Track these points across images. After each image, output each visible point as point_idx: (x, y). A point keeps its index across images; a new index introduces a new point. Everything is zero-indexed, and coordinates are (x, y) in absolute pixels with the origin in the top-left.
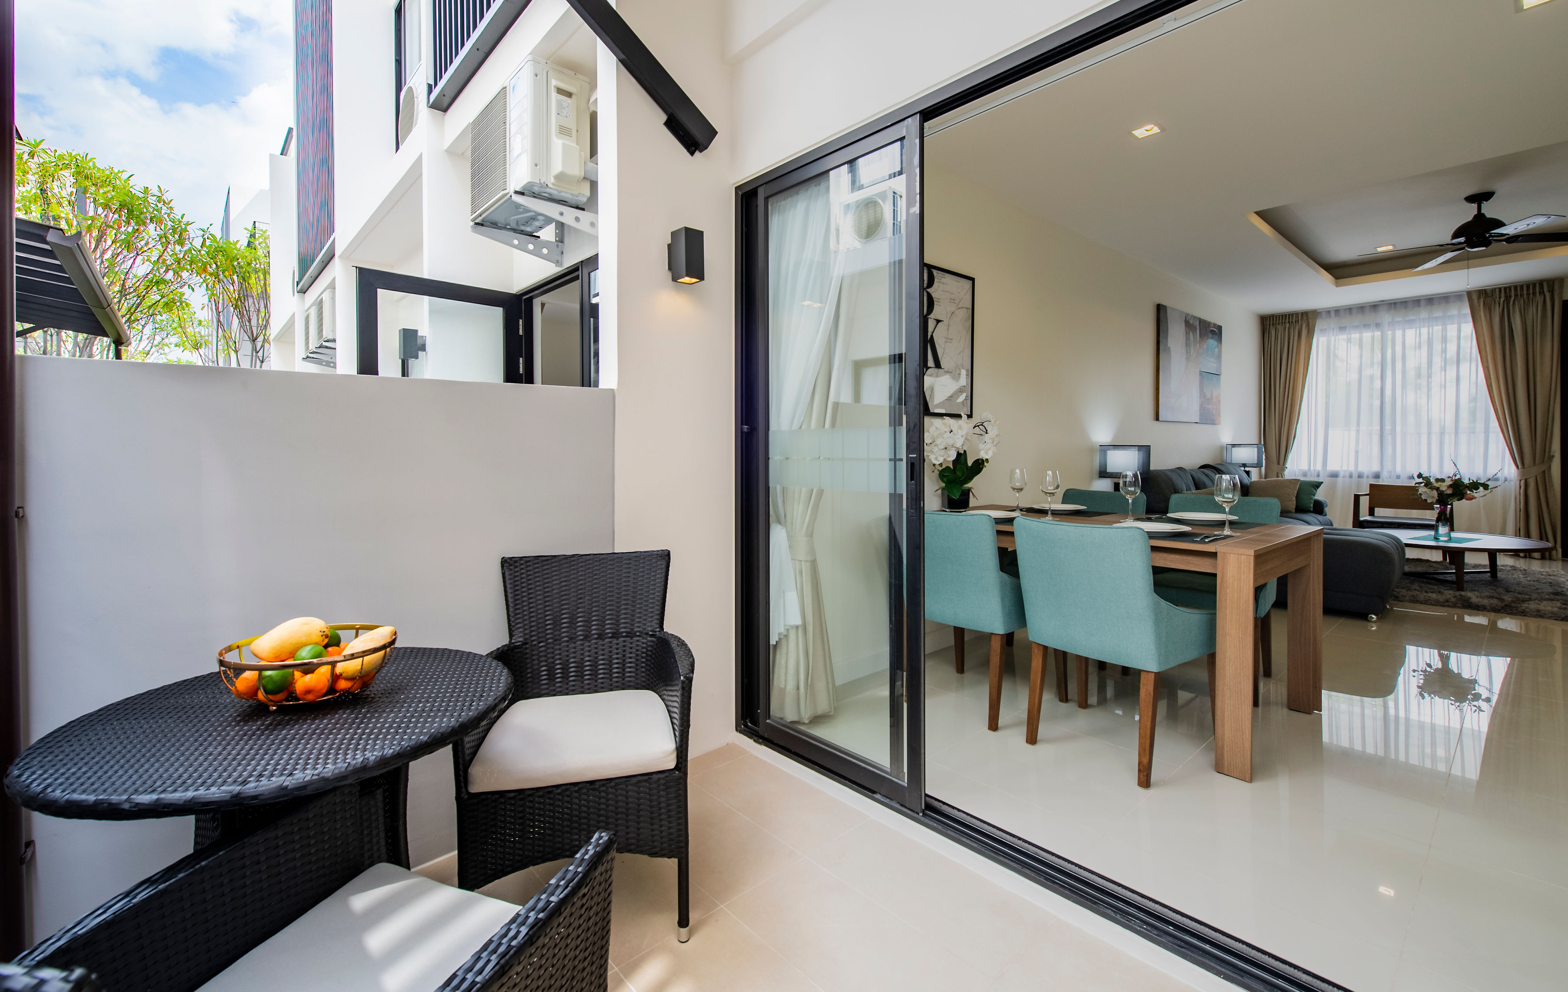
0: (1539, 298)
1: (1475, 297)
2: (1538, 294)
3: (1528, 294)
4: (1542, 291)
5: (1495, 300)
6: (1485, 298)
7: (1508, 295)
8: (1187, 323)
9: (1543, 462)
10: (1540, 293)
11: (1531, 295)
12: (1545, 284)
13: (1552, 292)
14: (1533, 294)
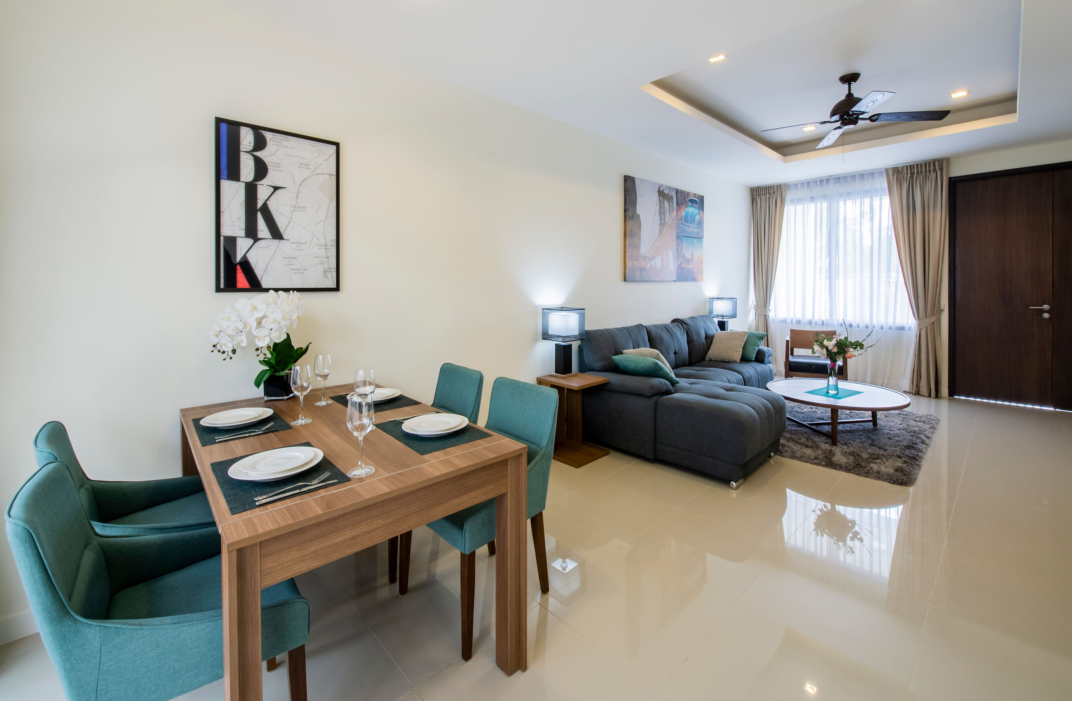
0: (933, 175)
1: (890, 173)
2: (932, 171)
3: (926, 171)
4: (935, 169)
5: (904, 176)
6: (897, 174)
7: (913, 173)
8: (661, 193)
9: (933, 315)
10: (934, 170)
11: (928, 172)
12: (937, 163)
13: (941, 170)
14: (929, 171)
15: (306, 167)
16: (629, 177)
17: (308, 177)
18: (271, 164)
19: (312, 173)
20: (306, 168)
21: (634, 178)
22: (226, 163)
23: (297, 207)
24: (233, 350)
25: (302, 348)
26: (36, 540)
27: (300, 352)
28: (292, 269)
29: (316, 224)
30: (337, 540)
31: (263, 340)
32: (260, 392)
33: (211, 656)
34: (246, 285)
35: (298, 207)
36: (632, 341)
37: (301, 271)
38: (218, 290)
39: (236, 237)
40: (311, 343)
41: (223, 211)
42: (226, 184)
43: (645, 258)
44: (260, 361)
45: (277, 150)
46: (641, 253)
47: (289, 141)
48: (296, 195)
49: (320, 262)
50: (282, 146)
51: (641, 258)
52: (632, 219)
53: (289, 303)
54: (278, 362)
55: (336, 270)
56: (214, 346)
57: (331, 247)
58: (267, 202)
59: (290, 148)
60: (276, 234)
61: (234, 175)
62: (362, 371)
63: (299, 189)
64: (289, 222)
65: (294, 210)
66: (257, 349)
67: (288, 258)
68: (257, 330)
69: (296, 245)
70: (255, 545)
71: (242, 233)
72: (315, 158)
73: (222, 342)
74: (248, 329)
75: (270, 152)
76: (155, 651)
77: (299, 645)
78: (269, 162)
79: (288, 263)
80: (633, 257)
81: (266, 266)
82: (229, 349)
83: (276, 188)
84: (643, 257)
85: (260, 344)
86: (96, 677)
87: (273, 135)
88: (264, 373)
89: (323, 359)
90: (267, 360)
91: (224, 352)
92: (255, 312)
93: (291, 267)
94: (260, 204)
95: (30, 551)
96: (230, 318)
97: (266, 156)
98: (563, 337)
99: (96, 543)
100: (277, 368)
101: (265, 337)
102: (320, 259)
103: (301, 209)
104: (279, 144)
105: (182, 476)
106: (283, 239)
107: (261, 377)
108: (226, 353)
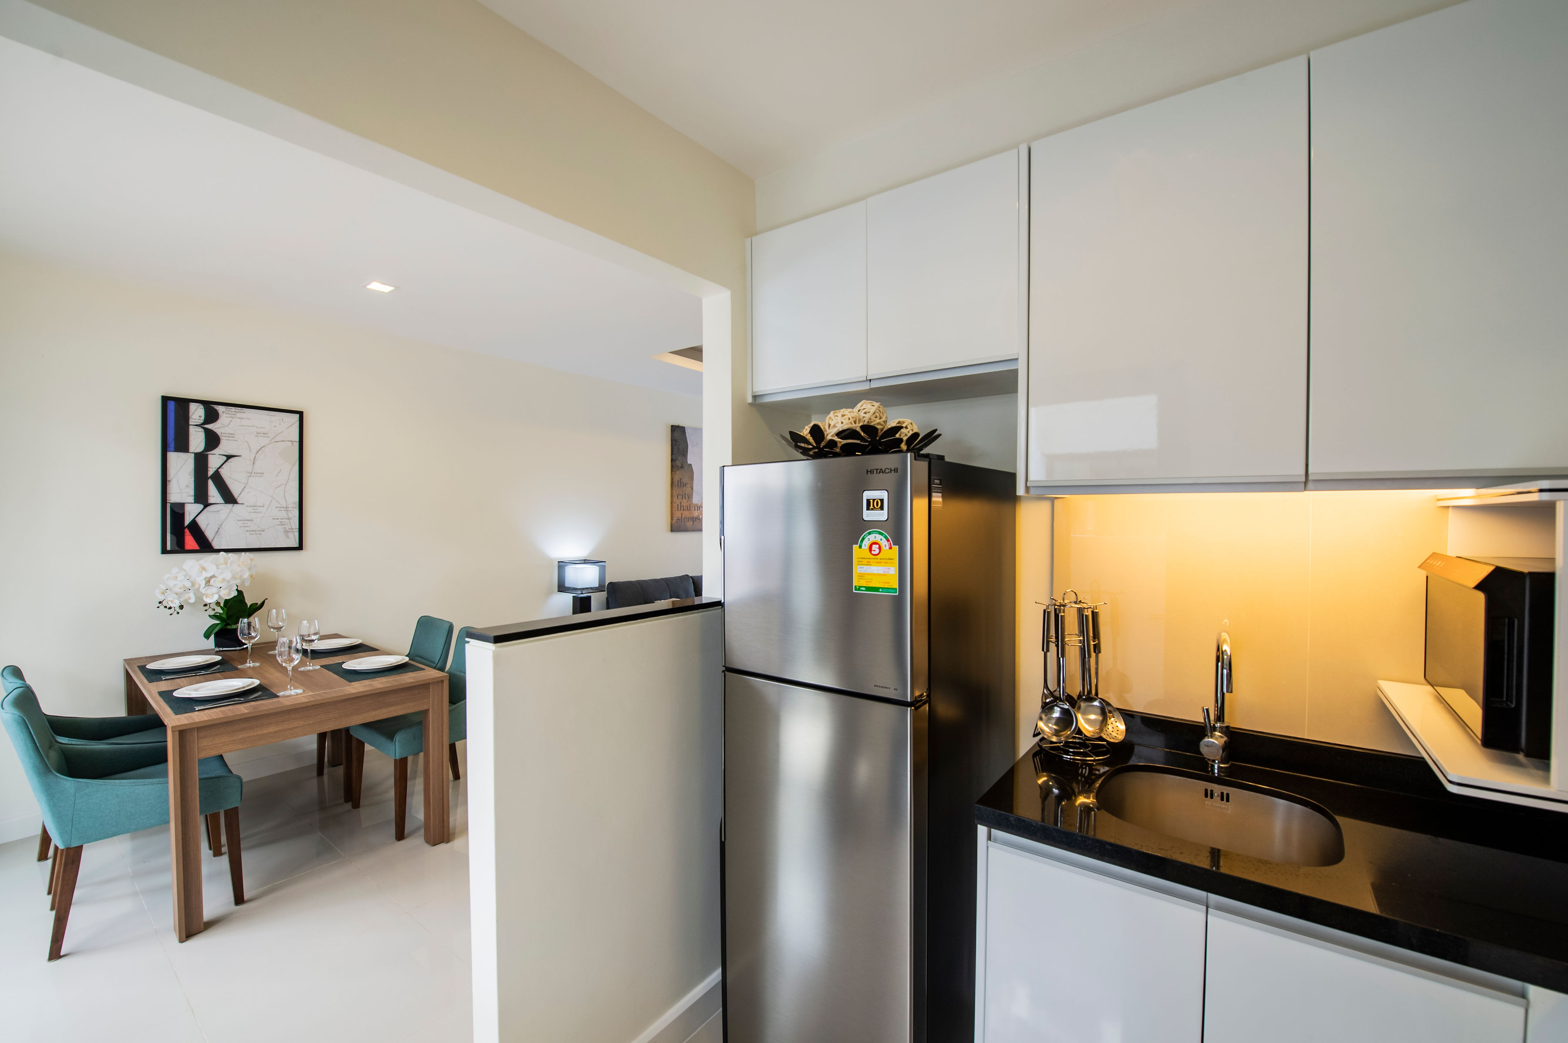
15: (264, 435)
16: (678, 427)
17: (267, 445)
18: (224, 435)
19: (271, 441)
20: (264, 437)
21: (684, 427)
22: (174, 436)
23: (253, 473)
24: (180, 606)
25: (257, 604)
26: (28, 723)
27: (254, 607)
28: (247, 531)
29: (276, 488)
30: (262, 732)
31: (211, 597)
32: (211, 643)
33: (160, 807)
34: (196, 547)
35: (255, 473)
36: (670, 592)
37: (257, 532)
38: (164, 551)
39: (184, 503)
40: (267, 599)
41: (170, 480)
42: (172, 456)
43: (699, 508)
44: (210, 616)
45: (231, 421)
46: (694, 502)
47: (244, 412)
48: (252, 462)
49: (280, 524)
50: (237, 418)
51: (694, 507)
52: (682, 469)
53: (240, 564)
54: (229, 617)
55: (298, 530)
56: (160, 603)
57: (293, 509)
58: (219, 470)
59: (246, 419)
60: (229, 498)
61: (183, 446)
62: (306, 622)
63: (255, 457)
64: (245, 487)
65: (250, 476)
66: (206, 605)
67: (243, 520)
68: (206, 588)
69: (252, 508)
70: (193, 729)
71: (191, 499)
72: (275, 426)
73: (168, 599)
74: (196, 587)
75: (223, 424)
76: (116, 800)
77: (233, 806)
78: (221, 433)
79: (243, 525)
80: (682, 507)
81: (217, 529)
82: (176, 604)
83: (229, 457)
84: (696, 507)
85: (208, 600)
86: (72, 813)
87: (226, 408)
88: (215, 626)
89: (277, 613)
90: (218, 614)
91: (170, 608)
92: (203, 572)
93: (247, 529)
94: (211, 472)
95: (24, 730)
96: (177, 577)
97: (218, 428)
98: (580, 589)
99: (57, 747)
100: (229, 621)
101: (213, 594)
102: (280, 520)
103: (258, 475)
104: (233, 416)
105: (127, 716)
106: (237, 503)
107: (211, 630)
108: (173, 608)
